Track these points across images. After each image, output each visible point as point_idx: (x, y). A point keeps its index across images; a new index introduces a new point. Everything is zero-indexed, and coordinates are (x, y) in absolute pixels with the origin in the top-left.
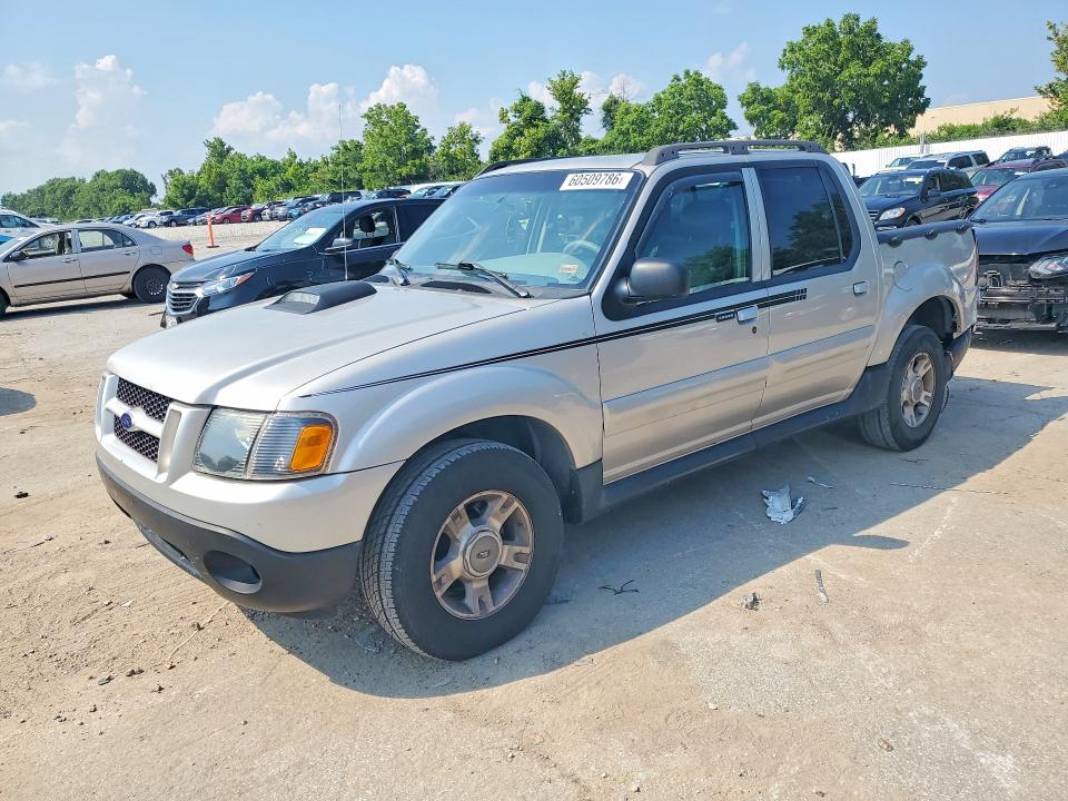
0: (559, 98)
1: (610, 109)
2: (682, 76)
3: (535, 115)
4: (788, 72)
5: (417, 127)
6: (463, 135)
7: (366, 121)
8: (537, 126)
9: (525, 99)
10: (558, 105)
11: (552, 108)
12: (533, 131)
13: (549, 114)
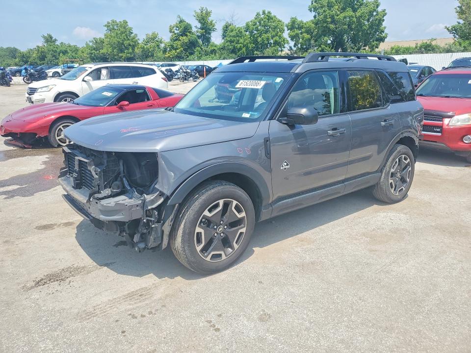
0: (200, 22)
1: (226, 29)
2: (261, 13)
3: (186, 30)
4: (313, 14)
5: (132, 33)
6: (153, 38)
7: (106, 28)
8: (187, 35)
9: (181, 21)
10: (199, 25)
11: (196, 27)
12: (184, 38)
13: (194, 30)
